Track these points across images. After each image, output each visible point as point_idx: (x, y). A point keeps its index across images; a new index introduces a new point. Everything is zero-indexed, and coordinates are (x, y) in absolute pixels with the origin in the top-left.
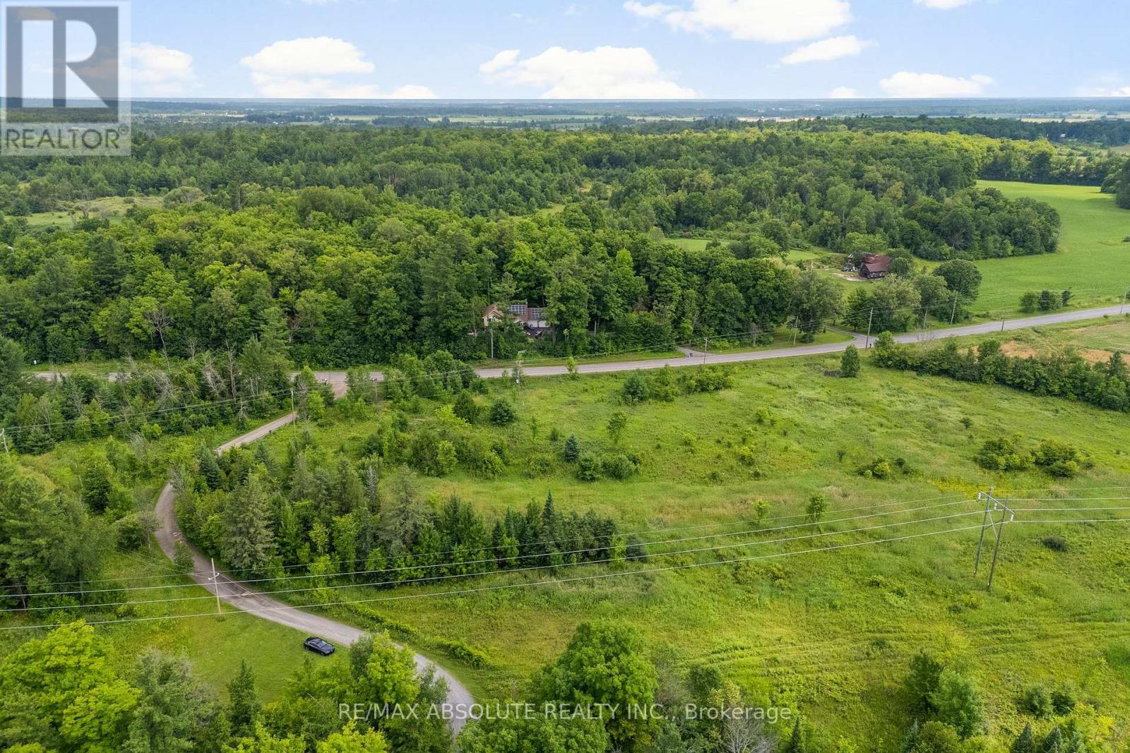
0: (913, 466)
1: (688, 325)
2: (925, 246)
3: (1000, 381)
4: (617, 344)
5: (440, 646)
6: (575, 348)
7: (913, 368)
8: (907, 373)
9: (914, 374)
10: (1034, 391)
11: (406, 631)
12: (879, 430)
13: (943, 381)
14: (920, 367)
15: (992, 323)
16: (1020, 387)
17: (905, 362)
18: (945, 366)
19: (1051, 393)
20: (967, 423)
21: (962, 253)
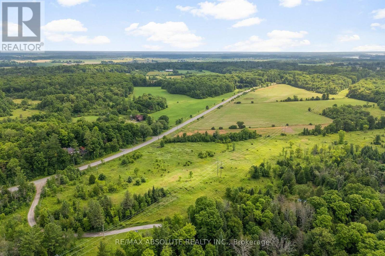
0: (192, 161)
1: (121, 143)
2: (144, 110)
3: (189, 141)
4: (106, 152)
5: (157, 221)
6: (96, 156)
7: (172, 142)
8: (172, 143)
9: (173, 143)
10: (195, 142)
11: (147, 222)
12: (179, 156)
13: (179, 143)
14: (174, 141)
15: (173, 128)
16: (192, 141)
17: (170, 141)
18: (178, 140)
19: (198, 141)
20: (192, 151)
21: (152, 111)
